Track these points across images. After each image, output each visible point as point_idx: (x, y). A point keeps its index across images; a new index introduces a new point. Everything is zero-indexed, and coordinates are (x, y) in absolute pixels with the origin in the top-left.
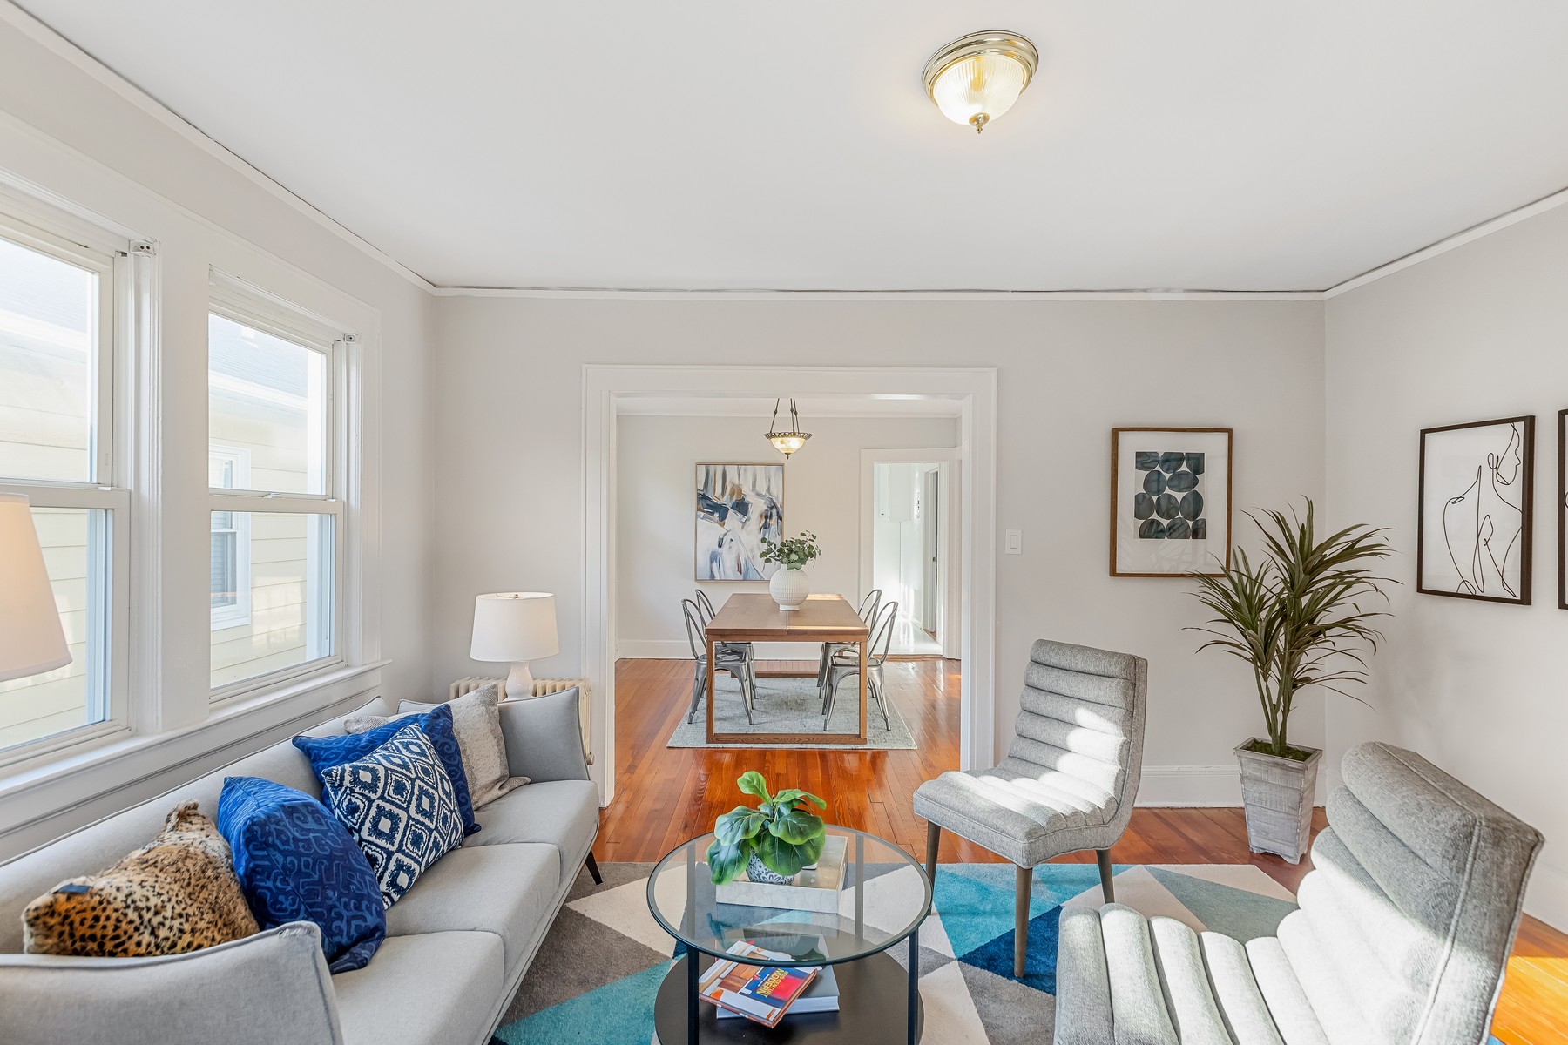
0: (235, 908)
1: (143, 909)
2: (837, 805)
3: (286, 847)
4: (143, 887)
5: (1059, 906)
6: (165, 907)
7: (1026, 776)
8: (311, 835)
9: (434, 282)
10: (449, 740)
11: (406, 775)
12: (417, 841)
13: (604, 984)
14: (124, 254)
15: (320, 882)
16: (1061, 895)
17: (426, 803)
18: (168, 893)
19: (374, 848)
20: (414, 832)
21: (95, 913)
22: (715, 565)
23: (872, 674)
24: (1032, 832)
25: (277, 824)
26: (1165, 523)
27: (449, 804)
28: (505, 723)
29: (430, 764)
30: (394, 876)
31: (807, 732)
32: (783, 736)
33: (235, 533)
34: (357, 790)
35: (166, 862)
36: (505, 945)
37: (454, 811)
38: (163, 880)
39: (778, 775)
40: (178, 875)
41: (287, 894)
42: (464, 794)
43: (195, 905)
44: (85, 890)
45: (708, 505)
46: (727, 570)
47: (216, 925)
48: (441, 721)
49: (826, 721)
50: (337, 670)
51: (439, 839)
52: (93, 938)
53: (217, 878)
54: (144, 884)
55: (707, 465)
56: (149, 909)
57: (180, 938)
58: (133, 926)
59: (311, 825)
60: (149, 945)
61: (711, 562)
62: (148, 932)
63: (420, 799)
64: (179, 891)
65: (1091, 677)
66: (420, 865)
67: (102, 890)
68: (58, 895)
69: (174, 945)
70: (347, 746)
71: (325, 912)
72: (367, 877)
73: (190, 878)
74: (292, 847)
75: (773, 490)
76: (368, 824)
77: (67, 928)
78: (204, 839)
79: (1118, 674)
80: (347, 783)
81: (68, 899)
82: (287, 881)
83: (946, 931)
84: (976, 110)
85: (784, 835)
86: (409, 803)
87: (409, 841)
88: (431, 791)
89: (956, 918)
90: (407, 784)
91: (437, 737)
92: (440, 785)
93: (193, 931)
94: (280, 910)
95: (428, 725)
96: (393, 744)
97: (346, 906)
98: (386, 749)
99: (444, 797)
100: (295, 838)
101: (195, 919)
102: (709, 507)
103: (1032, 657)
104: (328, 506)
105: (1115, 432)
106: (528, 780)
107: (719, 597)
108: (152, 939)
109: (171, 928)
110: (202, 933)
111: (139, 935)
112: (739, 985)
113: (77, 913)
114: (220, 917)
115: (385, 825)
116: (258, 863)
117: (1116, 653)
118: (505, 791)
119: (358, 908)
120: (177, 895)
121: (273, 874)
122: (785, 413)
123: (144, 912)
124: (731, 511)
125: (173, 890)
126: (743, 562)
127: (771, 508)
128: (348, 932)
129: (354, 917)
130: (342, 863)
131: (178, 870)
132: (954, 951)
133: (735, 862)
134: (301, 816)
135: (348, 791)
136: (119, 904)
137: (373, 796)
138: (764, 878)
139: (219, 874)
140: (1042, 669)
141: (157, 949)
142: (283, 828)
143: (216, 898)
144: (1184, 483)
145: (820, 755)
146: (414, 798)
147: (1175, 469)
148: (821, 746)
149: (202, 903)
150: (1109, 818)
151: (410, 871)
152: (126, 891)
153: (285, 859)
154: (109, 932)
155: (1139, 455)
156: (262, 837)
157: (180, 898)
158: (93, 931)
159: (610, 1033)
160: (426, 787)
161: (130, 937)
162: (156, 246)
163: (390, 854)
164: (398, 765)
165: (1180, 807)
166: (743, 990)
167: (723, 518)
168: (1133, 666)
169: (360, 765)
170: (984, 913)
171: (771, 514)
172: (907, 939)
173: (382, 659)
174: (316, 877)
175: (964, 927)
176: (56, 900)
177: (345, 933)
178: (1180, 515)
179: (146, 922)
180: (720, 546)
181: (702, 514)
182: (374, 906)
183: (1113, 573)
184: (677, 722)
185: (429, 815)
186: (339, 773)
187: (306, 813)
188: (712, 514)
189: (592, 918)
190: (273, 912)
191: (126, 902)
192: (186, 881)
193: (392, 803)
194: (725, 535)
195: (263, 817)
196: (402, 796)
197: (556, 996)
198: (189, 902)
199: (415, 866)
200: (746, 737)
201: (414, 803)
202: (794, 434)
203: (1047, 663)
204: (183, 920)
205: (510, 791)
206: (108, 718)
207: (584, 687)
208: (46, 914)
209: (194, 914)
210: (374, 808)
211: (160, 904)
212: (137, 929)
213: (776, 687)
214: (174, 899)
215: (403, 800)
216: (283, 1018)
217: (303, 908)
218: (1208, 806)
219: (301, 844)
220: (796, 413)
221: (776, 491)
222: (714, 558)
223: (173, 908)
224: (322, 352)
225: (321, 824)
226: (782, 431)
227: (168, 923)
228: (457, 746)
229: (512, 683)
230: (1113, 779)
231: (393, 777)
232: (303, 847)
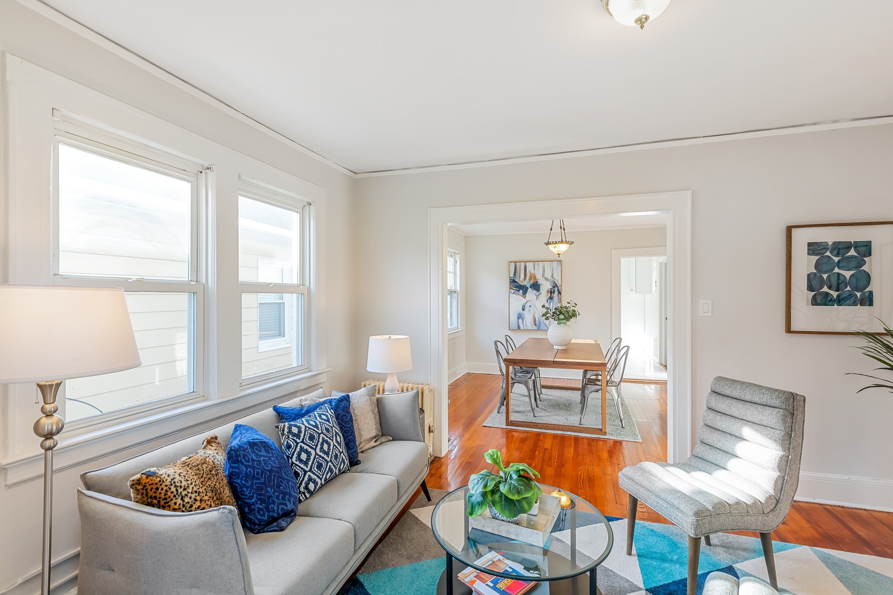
0: (224, 491)
1: (178, 487)
2: (580, 473)
3: (248, 464)
4: (180, 476)
5: (731, 566)
6: (189, 487)
7: (701, 470)
8: (262, 458)
9: (355, 172)
10: (346, 414)
11: (316, 431)
12: (320, 466)
13: (420, 560)
14: (201, 172)
15: (264, 483)
16: (734, 558)
17: (325, 447)
18: (191, 480)
19: (298, 468)
20: (318, 462)
21: (157, 486)
22: (520, 321)
23: (612, 391)
24: (700, 512)
25: (244, 451)
26: (835, 294)
27: (340, 449)
28: (380, 407)
29: (330, 426)
30: (307, 484)
31: (568, 424)
32: (552, 426)
33: (284, 303)
34: (290, 437)
35: (193, 465)
36: (355, 531)
37: (343, 452)
38: (190, 473)
39: (546, 449)
40: (198, 472)
41: (247, 487)
42: (352, 443)
43: (204, 487)
44: (154, 474)
45: (516, 286)
46: (527, 324)
47: (213, 499)
48: (343, 403)
49: (581, 418)
50: (305, 373)
51: (332, 467)
52: (155, 498)
53: (217, 475)
54: (181, 474)
55: (515, 262)
56: (181, 487)
57: (194, 503)
58: (173, 494)
59: (263, 453)
60: (180, 505)
61: (518, 319)
62: (180, 498)
63: (322, 445)
64: (197, 480)
65: (756, 406)
66: (321, 479)
67: (161, 475)
68: (143, 475)
69: (191, 506)
70: (296, 413)
71: (266, 499)
72: (290, 483)
73: (203, 474)
74: (251, 464)
75: (555, 276)
76: (295, 455)
77: (145, 492)
78: (215, 455)
79: (778, 405)
80: (286, 432)
81: (147, 477)
82: (247, 481)
83: (640, 568)
84: (639, 13)
85: (507, 493)
86: (317, 446)
87: (315, 466)
88: (329, 440)
89: (650, 561)
90: (316, 436)
91: (340, 412)
92: (334, 438)
93: (201, 500)
94: (244, 495)
95: (336, 405)
96: (314, 413)
97: (277, 497)
98: (310, 416)
99: (336, 444)
100: (252, 459)
101: (202, 495)
102: (516, 287)
103: (711, 388)
104: (300, 289)
105: (789, 229)
106: (391, 438)
107: (519, 339)
108: (181, 502)
109: (190, 498)
110: (205, 502)
111: (176, 499)
112: (487, 579)
113: (149, 485)
114: (215, 495)
115: (304, 456)
116: (234, 470)
117: (777, 390)
118: (378, 443)
119: (283, 499)
120: (195, 482)
121: (240, 477)
122: (557, 230)
123: (179, 488)
124: (530, 289)
125: (194, 479)
126: (537, 319)
127: (554, 287)
128: (277, 512)
129: (281, 504)
130: (277, 474)
131: (198, 469)
132: (644, 583)
133: (481, 504)
134: (258, 448)
135: (287, 437)
136: (167, 483)
137: (298, 441)
138: (498, 516)
139: (218, 473)
140: (718, 397)
141: (183, 507)
142: (248, 454)
143: (215, 485)
144: (853, 264)
145: (574, 439)
146: (319, 444)
147: (843, 255)
148: (576, 434)
149: (207, 487)
150: (768, 510)
151: (315, 482)
152: (172, 477)
153: (247, 470)
154: (162, 496)
155: (810, 244)
156: (235, 457)
157: (197, 483)
158: (155, 495)
159: (417, 590)
160: (326, 438)
161: (172, 500)
162: (214, 167)
163: (306, 472)
164: (312, 426)
165: (850, 507)
166: (489, 583)
167: (525, 293)
168: (792, 400)
169: (293, 424)
170: (671, 561)
171: (554, 290)
172: (588, 573)
173: (327, 368)
174: (262, 480)
175: (654, 568)
176: (142, 477)
177: (276, 511)
178: (848, 288)
179: (179, 493)
180: (523, 310)
181: (513, 291)
182: (292, 499)
183: (789, 330)
184: (491, 411)
185: (327, 454)
186: (282, 427)
187: (261, 447)
188: (519, 291)
189: (422, 521)
190: (241, 496)
191: (171, 482)
192: (201, 475)
193: (308, 445)
194: (526, 303)
195: (237, 446)
196: (313, 442)
197: (394, 563)
198: (201, 486)
199: (318, 480)
200: (529, 424)
201: (319, 446)
202: (562, 242)
203: (723, 393)
204: (197, 495)
205: (380, 444)
206: (195, 391)
207: (429, 389)
208: (137, 483)
209: (203, 492)
210: (299, 447)
211: (186, 485)
212: (175, 496)
213: (554, 394)
214: (194, 483)
215: (313, 444)
216: (219, 554)
217: (255, 495)
218: (878, 510)
219: (255, 463)
220: (564, 229)
221: (557, 277)
222: (520, 316)
223: (193, 488)
224: (297, 212)
225: (269, 453)
226: (554, 240)
227: (189, 495)
228: (351, 417)
229: (388, 385)
230: (773, 482)
231: (309, 431)
232: (257, 464)
